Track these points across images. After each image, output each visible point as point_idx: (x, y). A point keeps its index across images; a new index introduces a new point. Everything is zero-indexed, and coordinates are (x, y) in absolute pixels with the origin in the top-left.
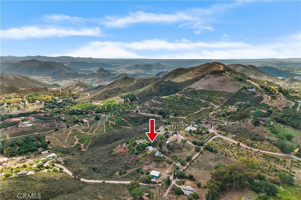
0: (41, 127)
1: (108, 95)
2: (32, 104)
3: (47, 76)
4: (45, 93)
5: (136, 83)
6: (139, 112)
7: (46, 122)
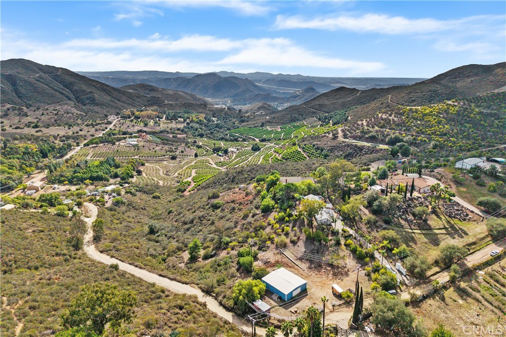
0: (150, 150)
1: (297, 115)
2: (169, 121)
3: (226, 99)
4: (200, 111)
5: (358, 96)
6: (341, 138)
7: (164, 144)
